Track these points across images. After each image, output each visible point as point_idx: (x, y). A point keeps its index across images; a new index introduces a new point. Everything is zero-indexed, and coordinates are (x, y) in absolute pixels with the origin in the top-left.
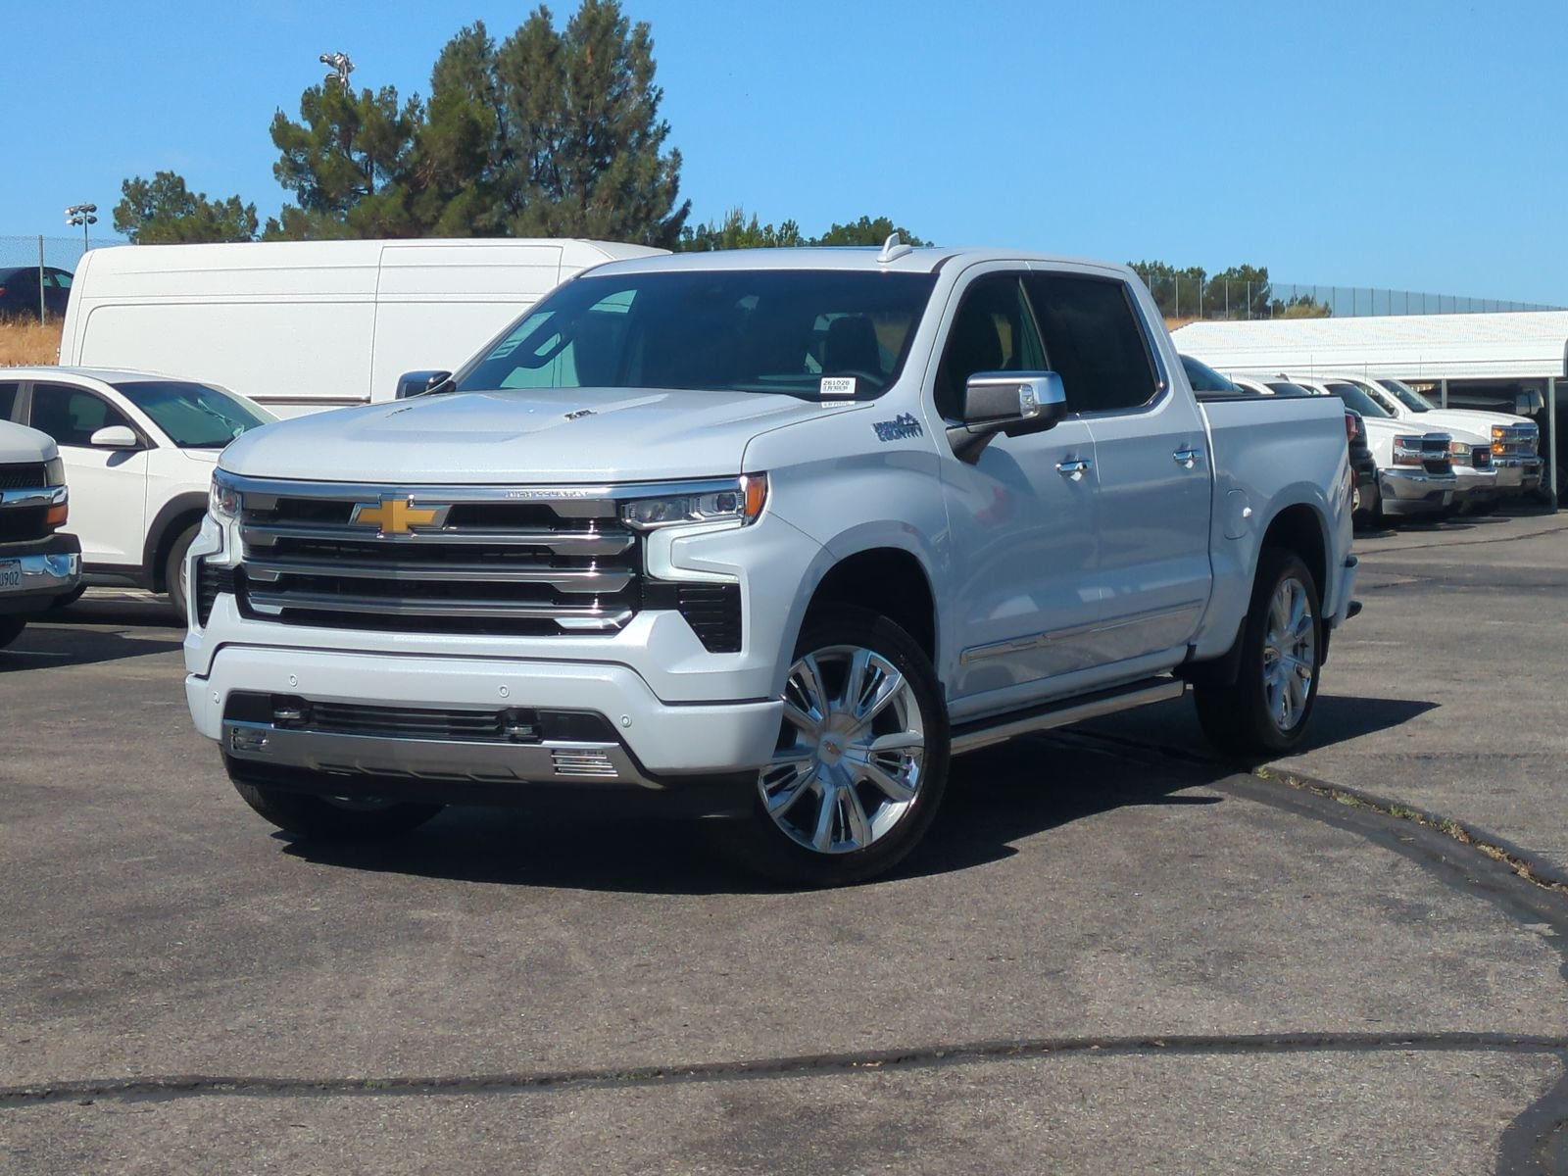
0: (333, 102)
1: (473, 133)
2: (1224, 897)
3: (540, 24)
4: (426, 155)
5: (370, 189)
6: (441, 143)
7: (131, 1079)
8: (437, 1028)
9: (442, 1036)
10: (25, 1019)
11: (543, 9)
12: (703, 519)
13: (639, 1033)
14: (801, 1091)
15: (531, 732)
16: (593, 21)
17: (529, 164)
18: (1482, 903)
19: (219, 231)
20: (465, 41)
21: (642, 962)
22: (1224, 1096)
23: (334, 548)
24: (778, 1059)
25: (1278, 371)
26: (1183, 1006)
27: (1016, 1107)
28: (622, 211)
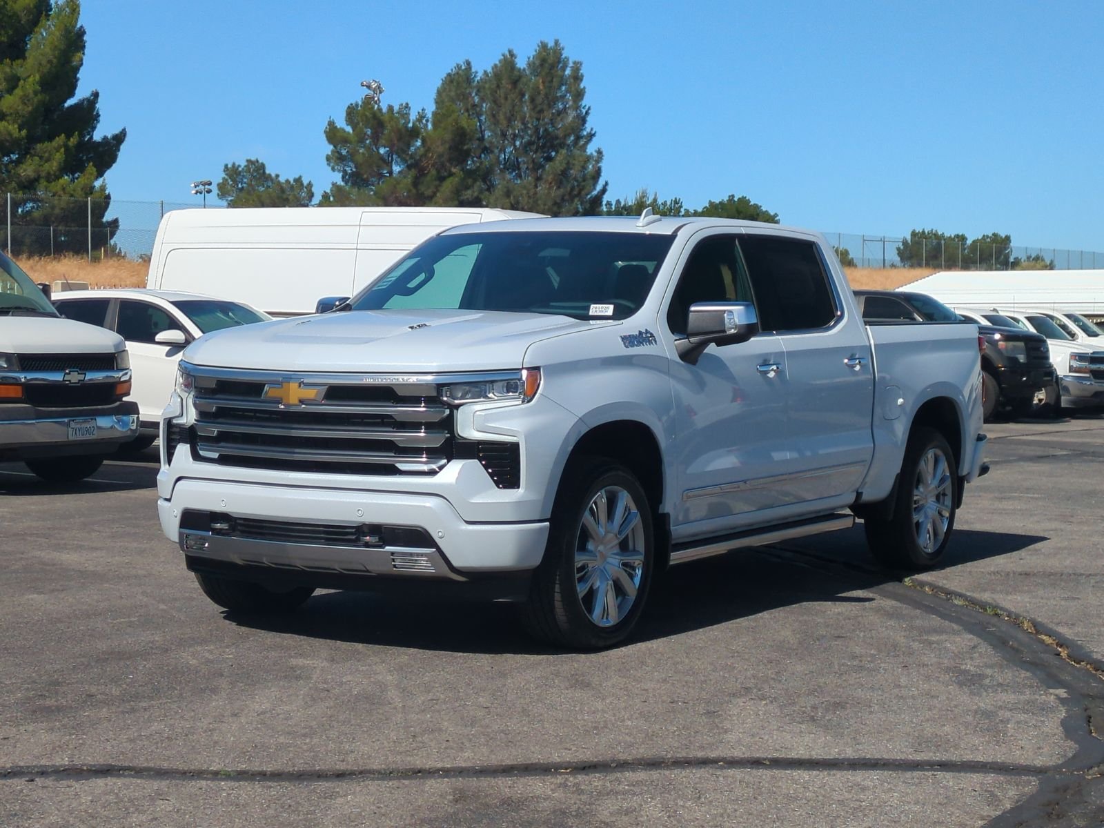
0: (367, 114)
1: (461, 136)
2: (848, 665)
3: (508, 62)
4: (428, 150)
5: (391, 172)
6: (439, 143)
7: (66, 765)
8: (281, 737)
9: (282, 743)
10: (12, 724)
11: (510, 52)
12: (496, 398)
13: (414, 745)
14: (510, 787)
15: (377, 540)
16: (543, 61)
17: (499, 157)
18: (1025, 674)
19: (287, 200)
20: (458, 73)
21: (434, 698)
22: (796, 799)
23: (252, 414)
24: (502, 765)
25: (992, 307)
26: (792, 738)
27: (650, 802)
28: (562, 190)
